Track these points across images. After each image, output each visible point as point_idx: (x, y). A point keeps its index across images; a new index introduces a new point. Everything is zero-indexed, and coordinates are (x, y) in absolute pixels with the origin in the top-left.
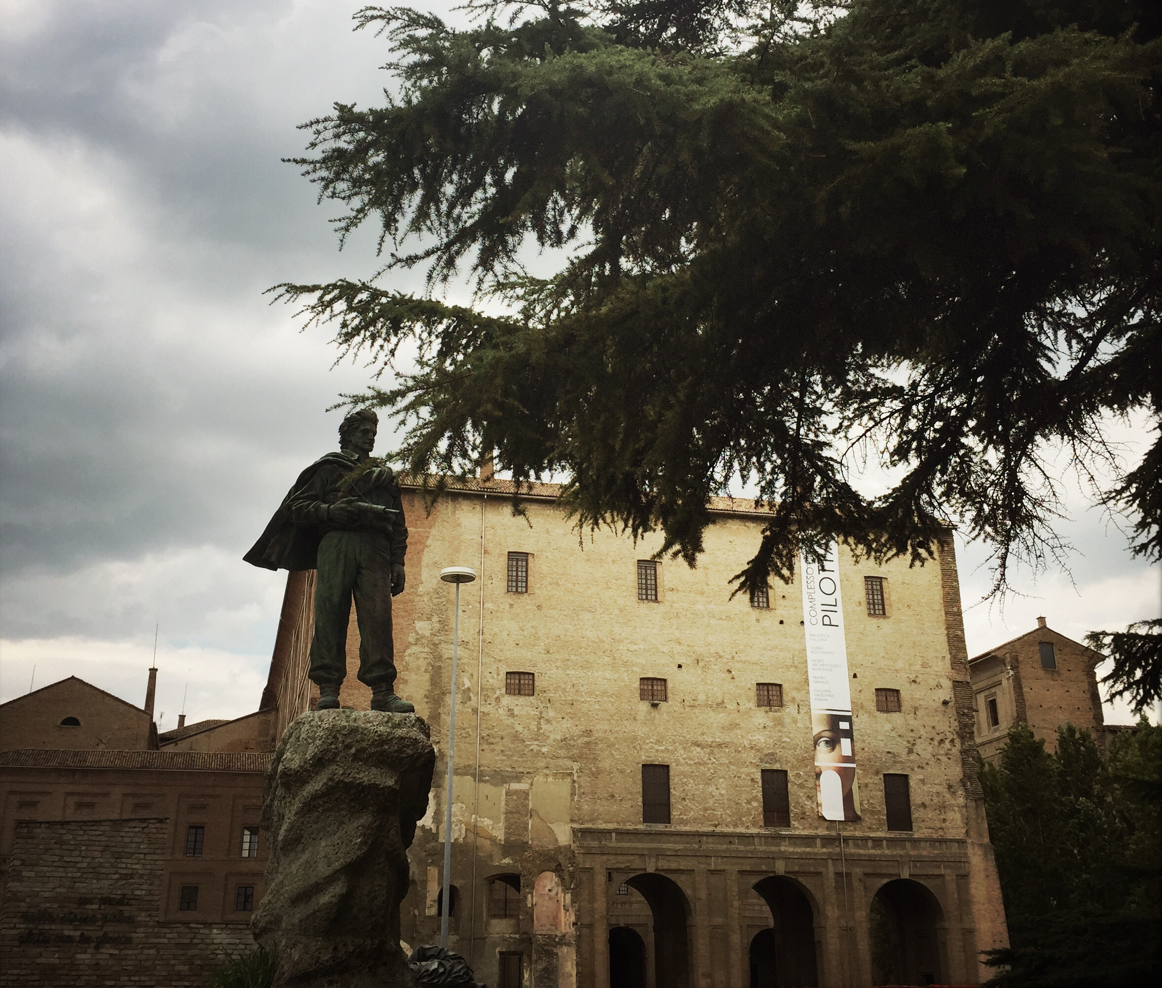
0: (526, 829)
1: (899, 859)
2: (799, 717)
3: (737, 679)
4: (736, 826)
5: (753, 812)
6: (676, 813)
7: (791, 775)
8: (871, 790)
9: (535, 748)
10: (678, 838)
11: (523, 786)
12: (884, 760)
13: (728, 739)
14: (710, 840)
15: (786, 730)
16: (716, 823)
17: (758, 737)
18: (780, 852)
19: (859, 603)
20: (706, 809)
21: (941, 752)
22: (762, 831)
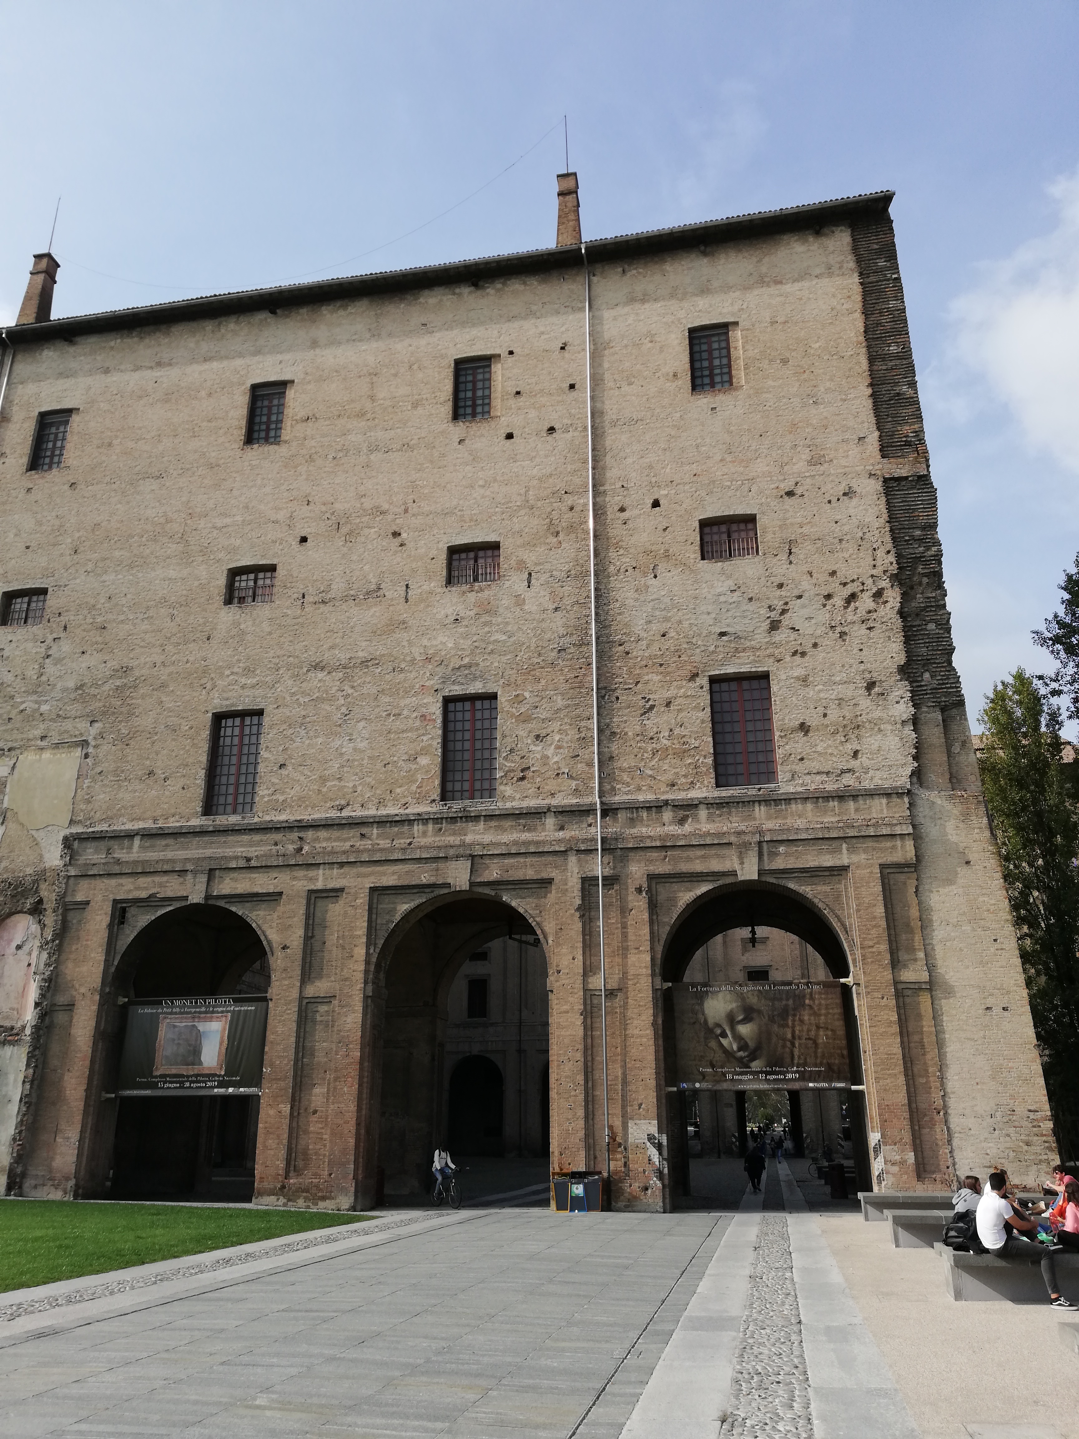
1: (733, 839)
2: (528, 594)
3: (410, 545)
4: (381, 803)
5: (419, 777)
6: (266, 792)
7: (503, 699)
8: (679, 711)
9: (29, 706)
10: (257, 837)
12: (712, 648)
13: (381, 650)
14: (323, 834)
15: (500, 619)
16: (343, 802)
17: (441, 638)
18: (463, 844)
19: (675, 375)
20: (323, 780)
21: (850, 618)
22: (434, 809)
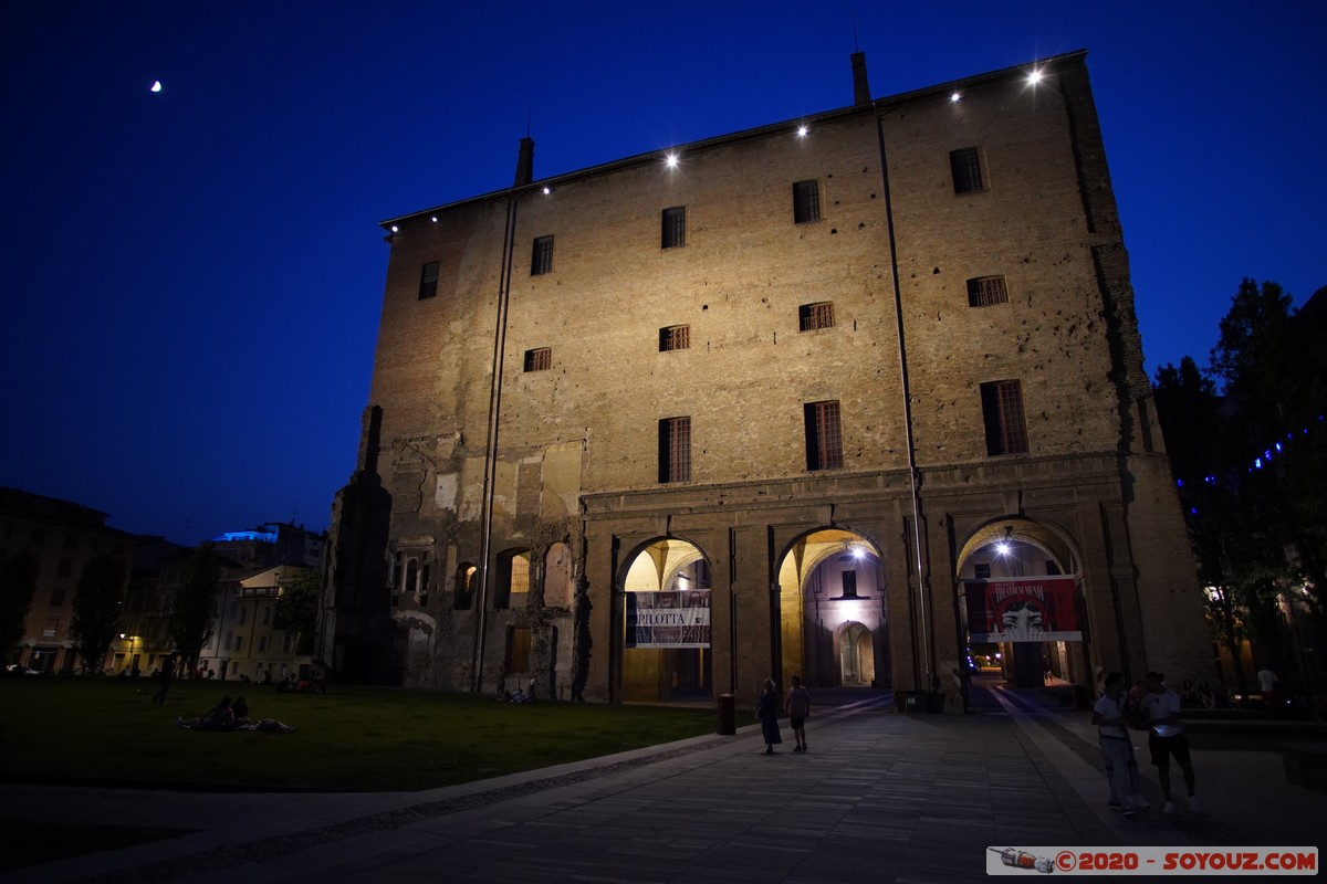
0: (537, 501)
1: (1002, 489)
2: (855, 335)
3: (775, 307)
4: (769, 472)
5: (793, 456)
6: (697, 468)
7: (844, 404)
8: (962, 407)
9: (549, 420)
10: (694, 496)
11: (536, 459)
12: (981, 365)
13: (761, 376)
14: (735, 492)
15: (837, 352)
16: (746, 473)
17: (800, 366)
18: (825, 498)
19: (943, 184)
20: (732, 459)
21: (1073, 341)
22: (804, 475)
